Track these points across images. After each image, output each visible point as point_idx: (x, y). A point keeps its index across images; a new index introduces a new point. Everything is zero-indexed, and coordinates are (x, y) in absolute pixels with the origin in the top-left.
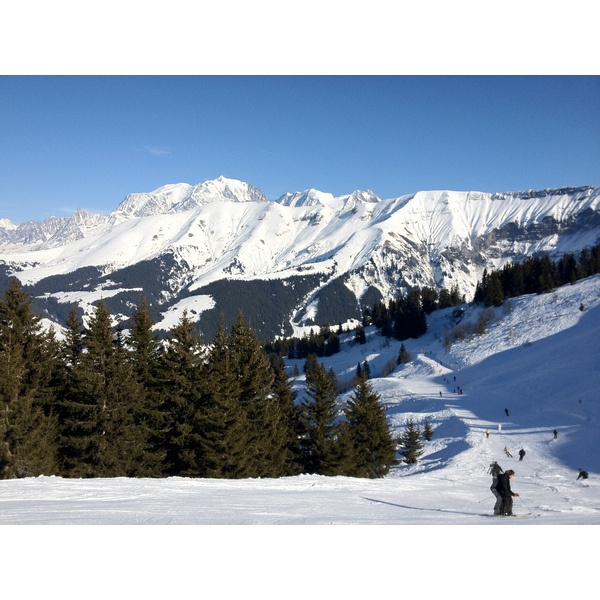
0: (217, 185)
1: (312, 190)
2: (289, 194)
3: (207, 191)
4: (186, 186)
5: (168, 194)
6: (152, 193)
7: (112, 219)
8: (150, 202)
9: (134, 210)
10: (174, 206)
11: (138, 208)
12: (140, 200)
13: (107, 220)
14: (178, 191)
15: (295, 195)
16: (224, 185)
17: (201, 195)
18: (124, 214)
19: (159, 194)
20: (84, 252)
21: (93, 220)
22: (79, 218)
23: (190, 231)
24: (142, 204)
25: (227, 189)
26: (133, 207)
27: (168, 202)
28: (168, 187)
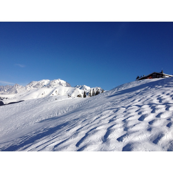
0: (57, 81)
1: (85, 85)
2: (78, 86)
3: (55, 82)
4: (49, 80)
5: (43, 82)
6: (39, 82)
7: (26, 88)
8: (38, 84)
9: (33, 86)
10: (44, 86)
11: (34, 85)
12: (35, 83)
13: (25, 88)
14: (46, 82)
15: (79, 86)
16: (59, 81)
17: (53, 83)
18: (30, 86)
19: (41, 82)
20: (22, 96)
21: (20, 87)
22: (16, 86)
23: (53, 93)
24: (35, 84)
25: (60, 82)
26: (33, 85)
27: (43, 84)
28: (44, 80)
